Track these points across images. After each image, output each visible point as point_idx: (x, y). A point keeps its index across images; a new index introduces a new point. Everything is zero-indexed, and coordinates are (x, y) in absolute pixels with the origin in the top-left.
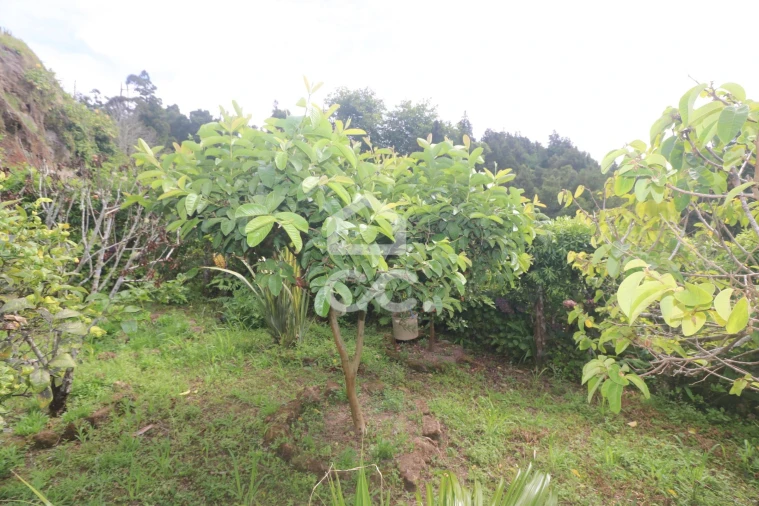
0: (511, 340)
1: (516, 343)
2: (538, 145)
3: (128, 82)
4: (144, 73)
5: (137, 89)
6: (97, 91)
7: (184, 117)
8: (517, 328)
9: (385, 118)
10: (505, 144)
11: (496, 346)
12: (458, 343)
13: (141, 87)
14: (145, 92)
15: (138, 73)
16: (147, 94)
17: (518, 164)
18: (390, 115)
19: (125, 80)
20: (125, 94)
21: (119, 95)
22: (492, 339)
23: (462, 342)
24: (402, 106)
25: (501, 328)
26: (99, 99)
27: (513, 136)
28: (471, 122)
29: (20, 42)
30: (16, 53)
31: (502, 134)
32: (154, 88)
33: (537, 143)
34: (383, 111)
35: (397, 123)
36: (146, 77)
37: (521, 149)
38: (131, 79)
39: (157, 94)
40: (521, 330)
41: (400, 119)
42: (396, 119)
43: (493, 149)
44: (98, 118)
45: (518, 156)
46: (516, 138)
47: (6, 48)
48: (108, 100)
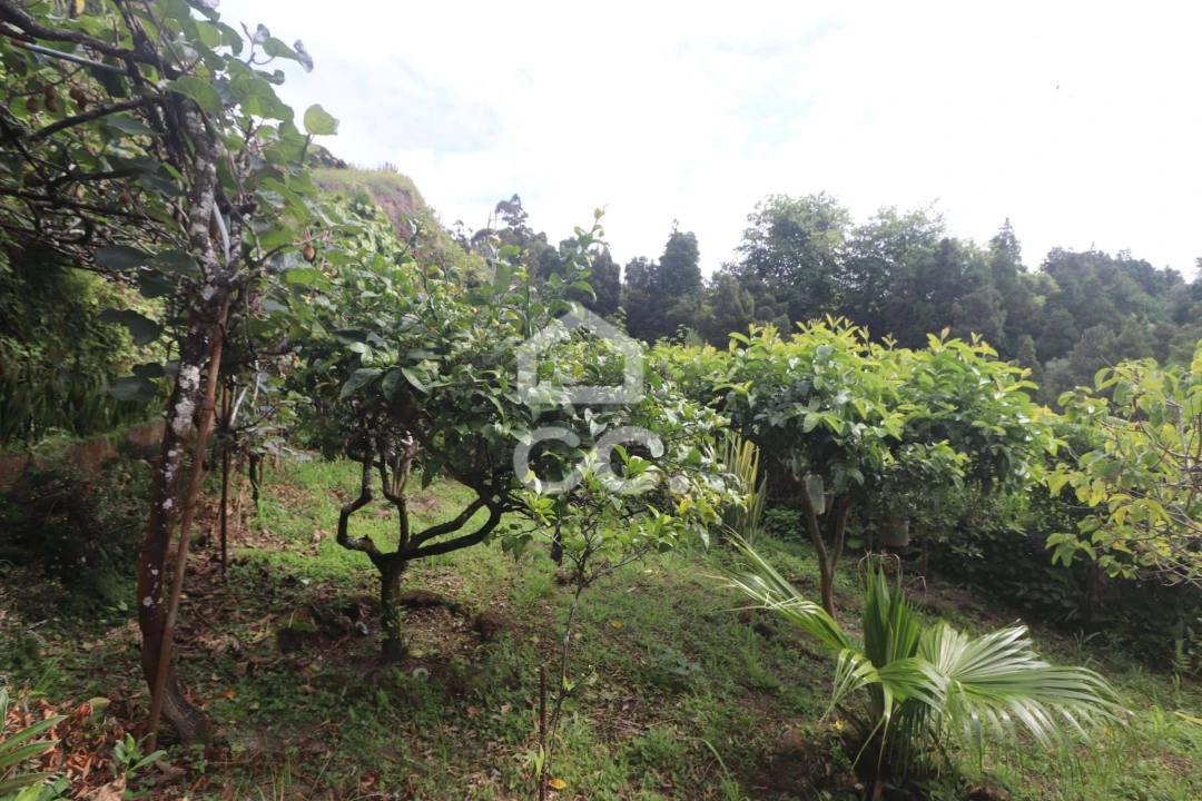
0: (1048, 593)
1: (1056, 597)
2: (1171, 277)
3: (498, 211)
4: (516, 197)
5: (505, 219)
6: (461, 223)
7: (553, 249)
8: (1061, 578)
9: (849, 237)
10: (1092, 276)
11: (1025, 599)
12: (965, 588)
13: (511, 215)
14: (514, 222)
15: (508, 199)
16: (516, 223)
17: (1118, 314)
18: (859, 232)
19: (494, 208)
20: (492, 226)
21: (486, 227)
22: (1017, 589)
23: (969, 588)
24: (881, 217)
25: (1034, 575)
26: (462, 233)
27: (1114, 257)
28: (1017, 238)
29: (408, 180)
30: (407, 193)
31: (1088, 256)
32: (526, 215)
33: (1169, 271)
34: (848, 227)
35: (870, 244)
36: (517, 203)
37: (1129, 284)
38: (502, 206)
39: (528, 223)
40: (1066, 581)
41: (877, 238)
42: (868, 238)
43: (1062, 286)
44: (473, 260)
45: (1121, 300)
46: (1119, 263)
47: (398, 190)
48: (473, 234)
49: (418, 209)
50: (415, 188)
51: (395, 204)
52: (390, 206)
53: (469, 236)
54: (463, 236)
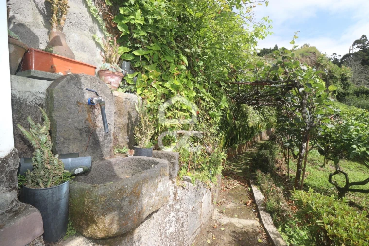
3: (354, 45)
4: (363, 36)
5: (358, 47)
6: (335, 54)
13: (361, 45)
14: (363, 47)
19: (352, 44)
20: (351, 52)
21: (348, 53)
29: (314, 48)
30: (314, 53)
36: (364, 38)
38: (357, 42)
44: (343, 69)
47: (310, 53)
48: (342, 57)
49: (319, 57)
50: (317, 49)
51: (310, 58)
52: (308, 59)
53: (339, 58)
54: (336, 59)
